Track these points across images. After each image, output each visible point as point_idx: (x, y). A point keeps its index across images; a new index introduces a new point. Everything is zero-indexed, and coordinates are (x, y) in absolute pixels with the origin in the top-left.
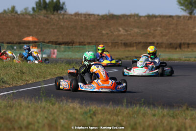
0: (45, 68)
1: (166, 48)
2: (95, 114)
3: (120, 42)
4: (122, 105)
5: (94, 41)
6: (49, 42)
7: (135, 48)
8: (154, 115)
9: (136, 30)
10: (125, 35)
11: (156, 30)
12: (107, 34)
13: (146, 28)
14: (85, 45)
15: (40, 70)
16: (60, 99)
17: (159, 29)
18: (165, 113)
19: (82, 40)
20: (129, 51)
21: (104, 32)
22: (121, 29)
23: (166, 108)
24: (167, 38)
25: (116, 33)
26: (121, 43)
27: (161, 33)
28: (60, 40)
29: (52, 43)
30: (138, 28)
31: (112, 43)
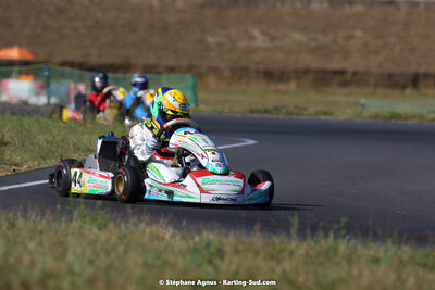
0: (63, 132)
1: (377, 85)
2: (220, 253)
3: (253, 67)
4: (288, 234)
5: (184, 63)
6: (63, 64)
7: (293, 85)
8: (376, 260)
9: (298, 37)
10: (267, 49)
11: (351, 38)
12: (220, 45)
13: (324, 32)
14: (159, 73)
15: (50, 138)
16: (120, 214)
17: (358, 33)
18: (405, 257)
19: (152, 60)
20: (278, 92)
21: (211, 40)
22: (256, 32)
23: (406, 244)
24: (380, 58)
25: (243, 44)
26: (257, 71)
27: (366, 45)
28: (94, 59)
29: (71, 65)
30: (304, 30)
31: (233, 70)
